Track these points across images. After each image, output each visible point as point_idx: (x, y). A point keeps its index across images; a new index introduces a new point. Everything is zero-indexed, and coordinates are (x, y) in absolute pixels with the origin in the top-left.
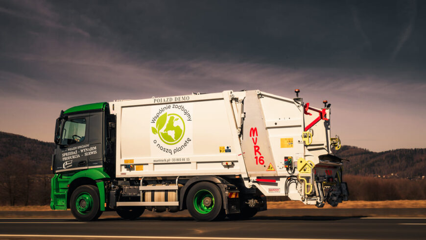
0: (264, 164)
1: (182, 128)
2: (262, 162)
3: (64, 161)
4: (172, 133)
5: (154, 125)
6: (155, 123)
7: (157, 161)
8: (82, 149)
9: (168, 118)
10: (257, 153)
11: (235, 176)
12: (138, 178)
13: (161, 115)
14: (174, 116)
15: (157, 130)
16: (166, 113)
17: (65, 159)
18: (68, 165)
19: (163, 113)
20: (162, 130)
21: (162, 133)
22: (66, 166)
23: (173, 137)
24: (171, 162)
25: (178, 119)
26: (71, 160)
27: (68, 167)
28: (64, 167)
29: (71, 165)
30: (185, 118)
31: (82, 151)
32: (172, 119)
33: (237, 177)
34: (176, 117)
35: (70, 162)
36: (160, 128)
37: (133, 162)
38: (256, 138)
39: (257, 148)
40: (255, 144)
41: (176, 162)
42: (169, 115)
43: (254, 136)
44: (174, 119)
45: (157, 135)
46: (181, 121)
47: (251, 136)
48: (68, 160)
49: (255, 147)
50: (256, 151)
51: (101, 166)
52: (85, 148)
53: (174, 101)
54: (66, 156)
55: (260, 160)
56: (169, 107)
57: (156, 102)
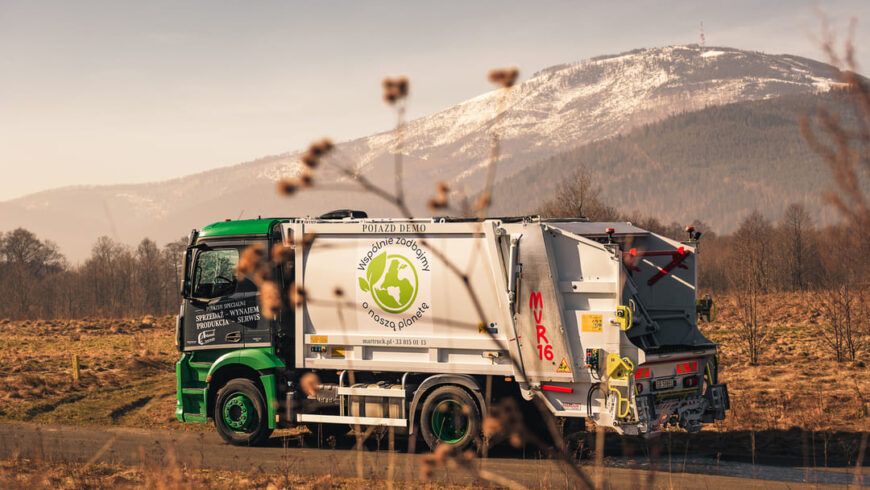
0: (553, 360)
1: (413, 284)
2: (549, 355)
3: (201, 330)
4: (394, 292)
5: (363, 274)
6: (365, 272)
7: (369, 342)
8: (232, 309)
9: (389, 262)
10: (541, 338)
11: (504, 377)
12: (336, 371)
13: (375, 255)
14: (399, 260)
15: (369, 283)
16: (385, 253)
17: (202, 326)
18: (207, 338)
19: (380, 252)
20: (378, 285)
21: (377, 291)
22: (203, 340)
23: (397, 299)
24: (393, 345)
25: (406, 266)
26: (212, 328)
27: (207, 341)
28: (199, 342)
29: (213, 339)
30: (419, 264)
31: (232, 313)
32: (395, 264)
33: (507, 380)
34: (402, 262)
35: (211, 333)
36: (374, 281)
37: (326, 341)
38: (541, 312)
39: (541, 330)
40: (538, 322)
41: (402, 345)
42: (389, 257)
43: (536, 307)
44: (399, 265)
45: (369, 292)
46: (412, 271)
47: (531, 307)
48: (207, 329)
49: (538, 327)
50: (540, 335)
51: (269, 344)
52: (237, 308)
53: (398, 231)
54: (203, 321)
55: (546, 352)
56: (390, 243)
57: (367, 231)
